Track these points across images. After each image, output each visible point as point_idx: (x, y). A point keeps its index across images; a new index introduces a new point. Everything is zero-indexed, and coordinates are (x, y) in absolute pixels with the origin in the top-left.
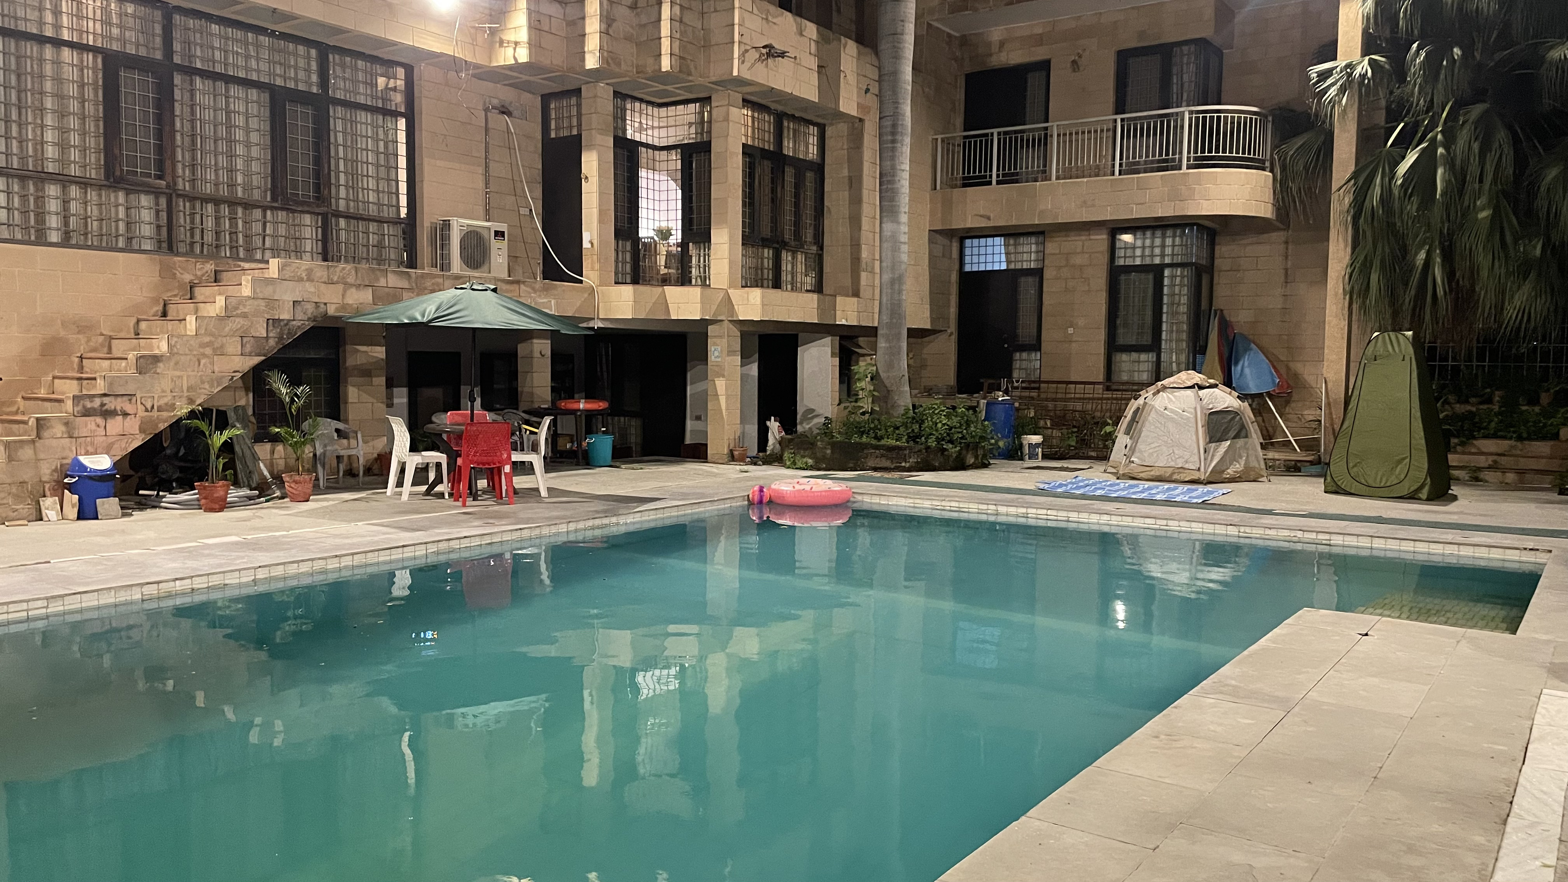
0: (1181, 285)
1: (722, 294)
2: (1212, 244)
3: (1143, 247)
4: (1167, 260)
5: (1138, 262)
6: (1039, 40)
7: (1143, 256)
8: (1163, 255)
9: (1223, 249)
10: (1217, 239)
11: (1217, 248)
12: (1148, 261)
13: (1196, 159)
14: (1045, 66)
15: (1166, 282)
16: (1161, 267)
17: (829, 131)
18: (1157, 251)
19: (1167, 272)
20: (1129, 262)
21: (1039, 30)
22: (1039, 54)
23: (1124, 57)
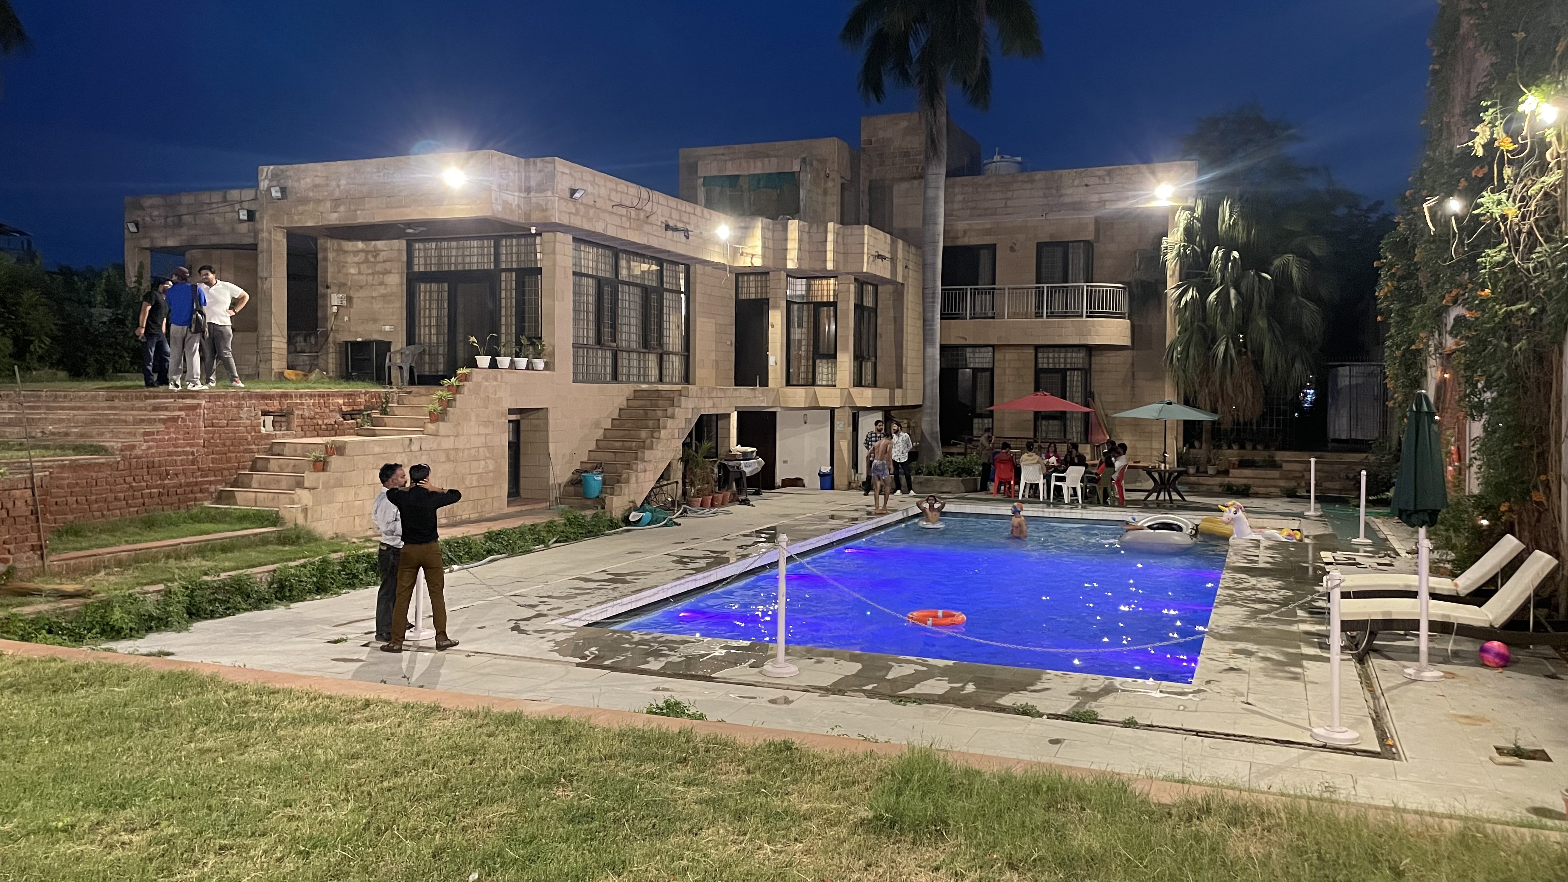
0: (1077, 381)
1: (846, 392)
2: (1090, 356)
3: (1054, 358)
4: (1068, 366)
5: (1051, 366)
6: (988, 232)
7: (1054, 363)
8: (1065, 363)
9: (1097, 358)
10: (1093, 353)
11: (1093, 358)
12: (1057, 367)
13: (1091, 312)
14: (993, 248)
15: (1068, 378)
16: (1066, 370)
17: (880, 288)
18: (1062, 360)
19: (1068, 373)
20: (1045, 366)
21: (988, 226)
22: (988, 240)
23: (1040, 246)
